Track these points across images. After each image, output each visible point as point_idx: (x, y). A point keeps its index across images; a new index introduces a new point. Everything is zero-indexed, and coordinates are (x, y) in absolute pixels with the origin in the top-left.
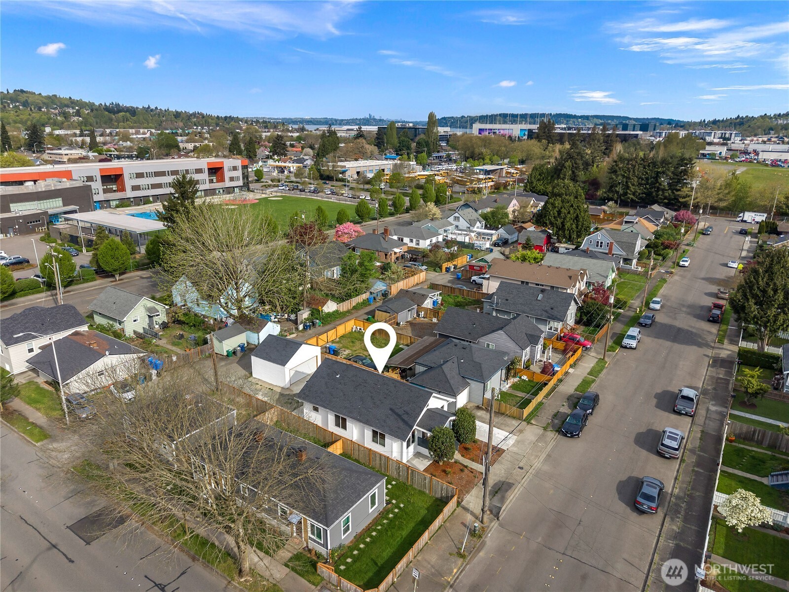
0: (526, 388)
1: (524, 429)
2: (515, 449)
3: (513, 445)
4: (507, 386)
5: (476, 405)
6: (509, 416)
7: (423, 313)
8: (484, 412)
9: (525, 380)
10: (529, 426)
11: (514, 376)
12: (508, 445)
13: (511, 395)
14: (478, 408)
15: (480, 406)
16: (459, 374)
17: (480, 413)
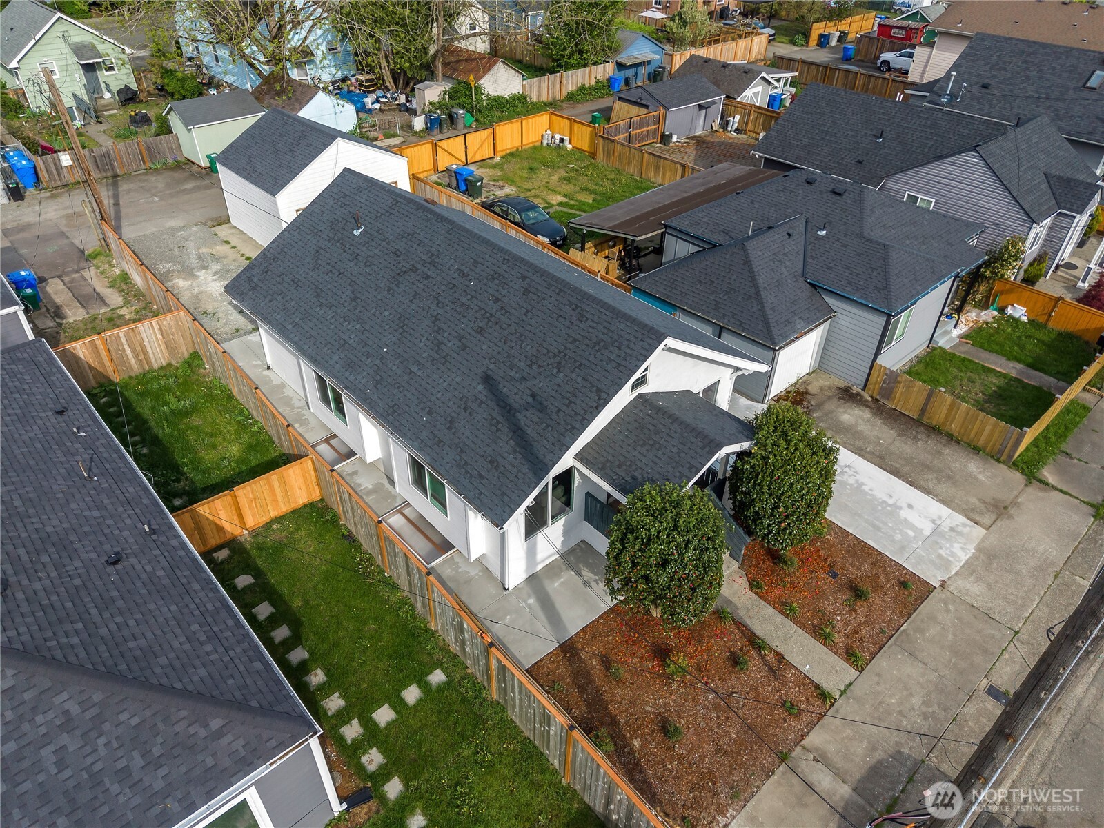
0: (1023, 347)
1: (1015, 504)
2: (974, 589)
3: (969, 569)
4: (956, 333)
5: (842, 384)
6: (958, 442)
7: (738, 117)
8: (867, 414)
9: (1016, 321)
10: (1033, 491)
11: (984, 305)
12: (946, 564)
13: (965, 364)
14: (847, 395)
15: (855, 389)
16: (804, 275)
17: (851, 416)
